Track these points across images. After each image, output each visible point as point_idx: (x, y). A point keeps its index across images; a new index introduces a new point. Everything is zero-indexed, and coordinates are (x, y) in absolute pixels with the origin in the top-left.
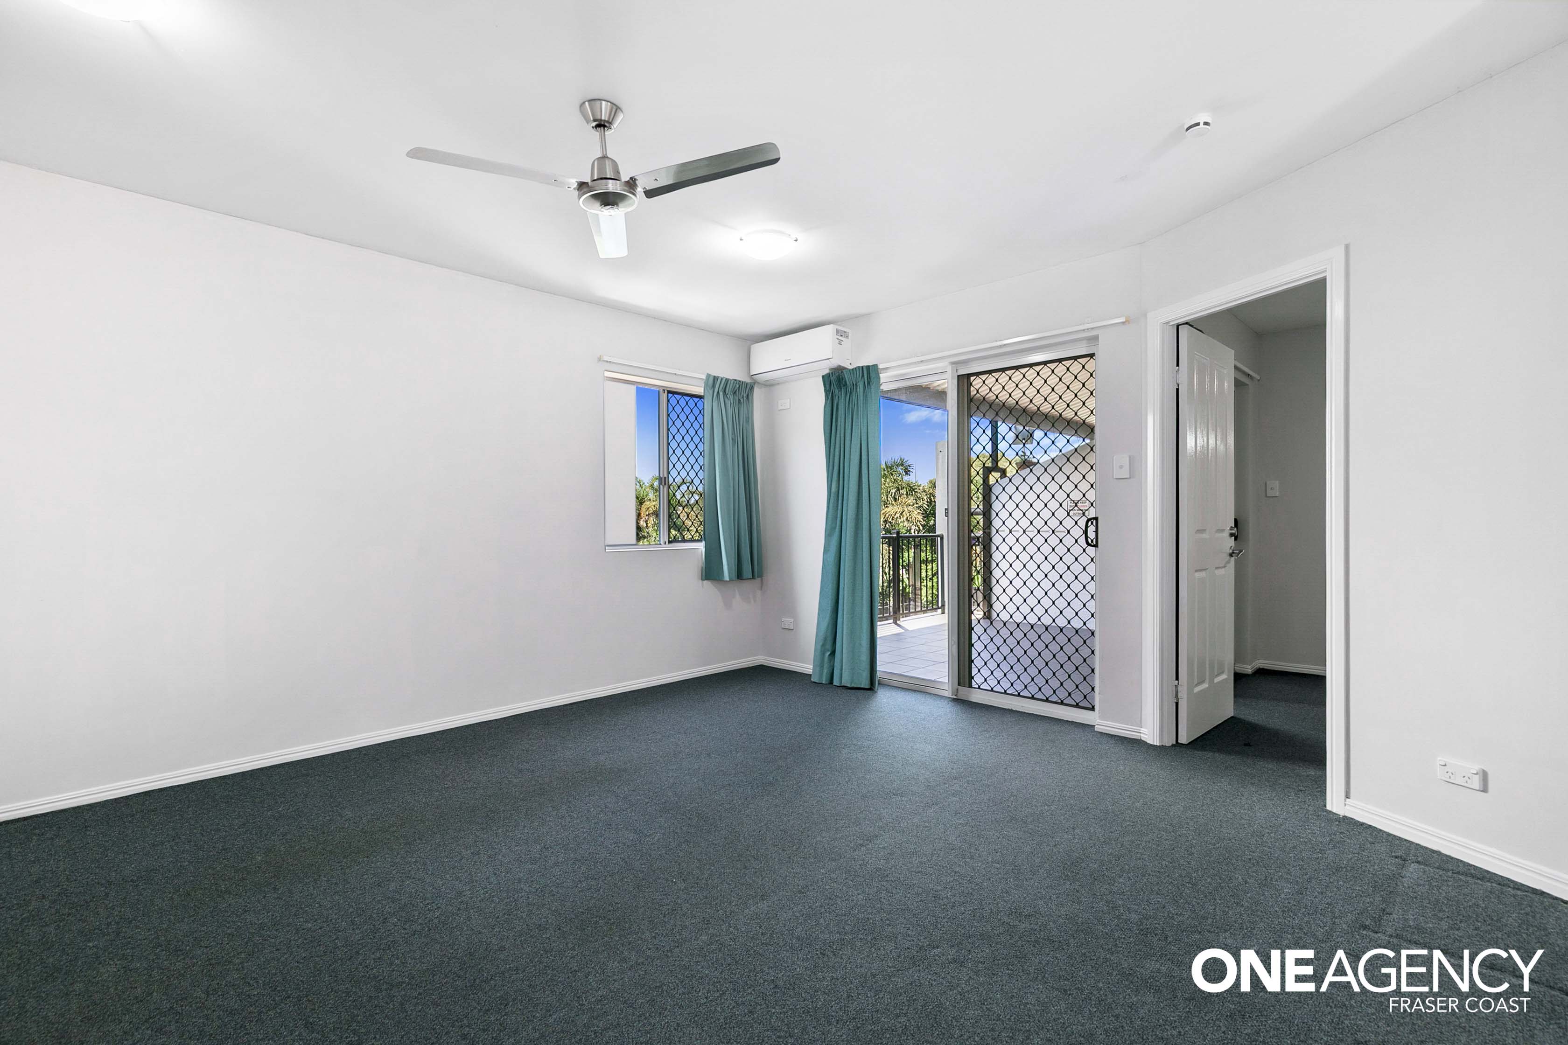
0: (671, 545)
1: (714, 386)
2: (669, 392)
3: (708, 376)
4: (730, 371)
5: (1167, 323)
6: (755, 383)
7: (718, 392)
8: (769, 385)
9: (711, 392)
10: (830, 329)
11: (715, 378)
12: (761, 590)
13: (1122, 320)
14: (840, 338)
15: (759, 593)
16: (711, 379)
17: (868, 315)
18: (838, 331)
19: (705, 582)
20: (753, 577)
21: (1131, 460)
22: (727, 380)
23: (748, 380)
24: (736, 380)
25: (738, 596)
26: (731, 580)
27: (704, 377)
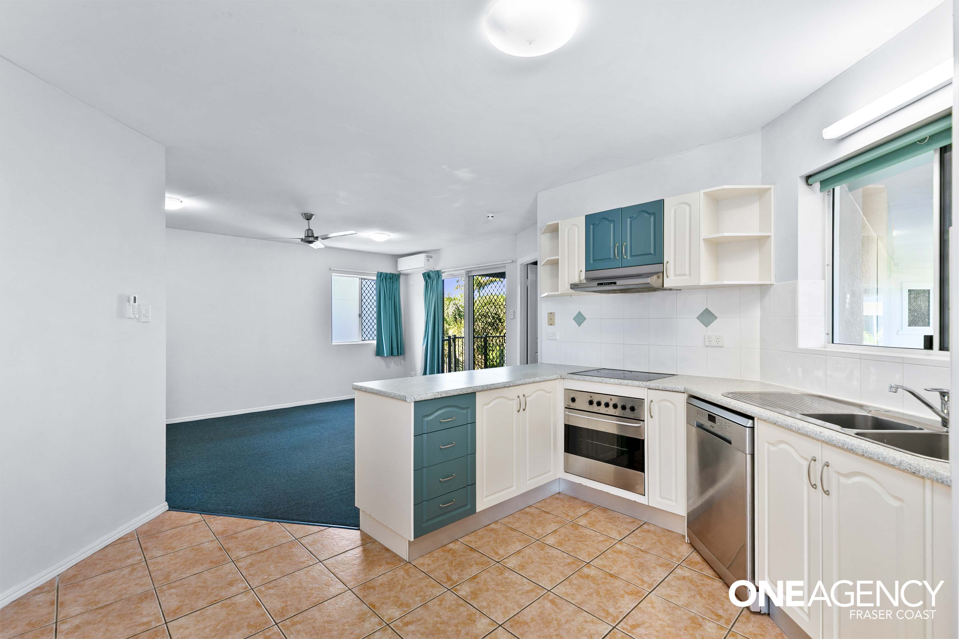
0: (363, 341)
1: (381, 276)
2: (362, 279)
3: (378, 272)
4: (388, 269)
5: (522, 264)
6: (400, 274)
7: (383, 279)
8: (407, 275)
9: (380, 279)
10: (423, 256)
11: (381, 273)
12: (404, 360)
13: (510, 261)
14: (429, 259)
15: (403, 361)
16: (379, 274)
17: (439, 250)
18: (427, 256)
19: (377, 357)
20: (398, 355)
21: (514, 311)
22: (387, 274)
23: (398, 273)
24: (391, 273)
25: (393, 363)
26: (387, 356)
27: (376, 273)
